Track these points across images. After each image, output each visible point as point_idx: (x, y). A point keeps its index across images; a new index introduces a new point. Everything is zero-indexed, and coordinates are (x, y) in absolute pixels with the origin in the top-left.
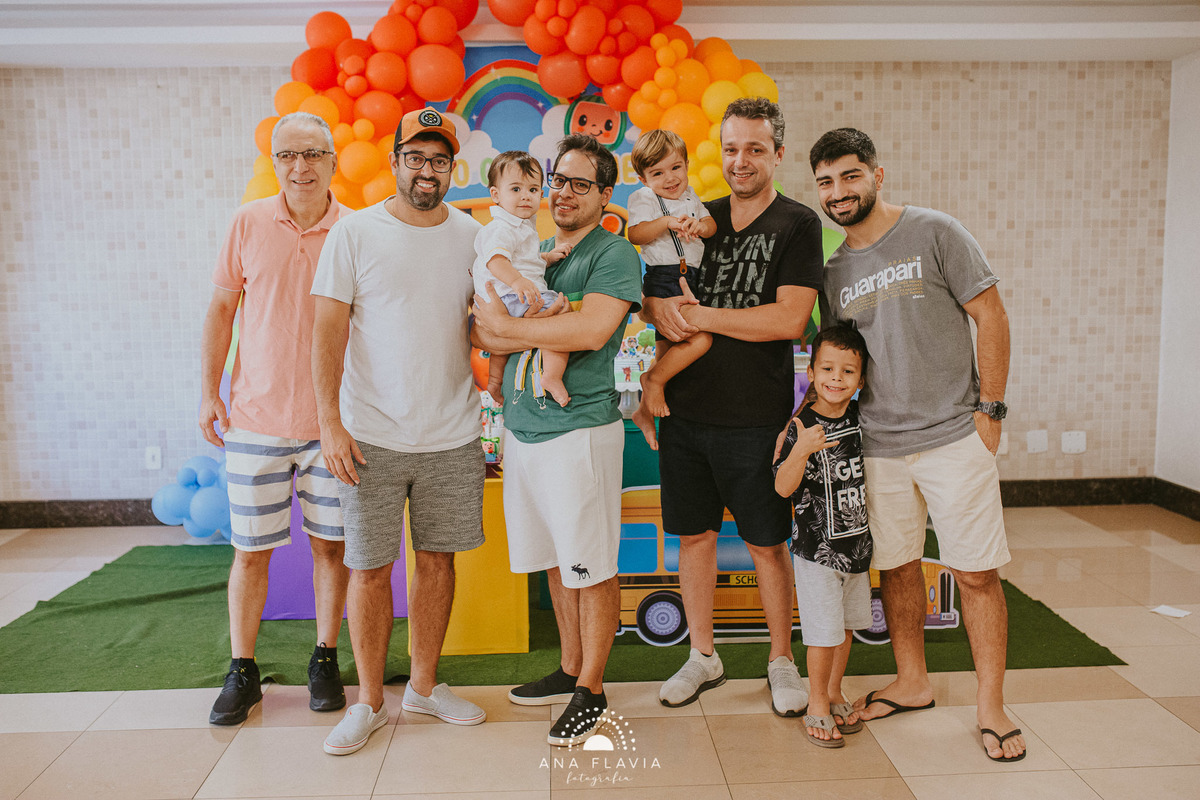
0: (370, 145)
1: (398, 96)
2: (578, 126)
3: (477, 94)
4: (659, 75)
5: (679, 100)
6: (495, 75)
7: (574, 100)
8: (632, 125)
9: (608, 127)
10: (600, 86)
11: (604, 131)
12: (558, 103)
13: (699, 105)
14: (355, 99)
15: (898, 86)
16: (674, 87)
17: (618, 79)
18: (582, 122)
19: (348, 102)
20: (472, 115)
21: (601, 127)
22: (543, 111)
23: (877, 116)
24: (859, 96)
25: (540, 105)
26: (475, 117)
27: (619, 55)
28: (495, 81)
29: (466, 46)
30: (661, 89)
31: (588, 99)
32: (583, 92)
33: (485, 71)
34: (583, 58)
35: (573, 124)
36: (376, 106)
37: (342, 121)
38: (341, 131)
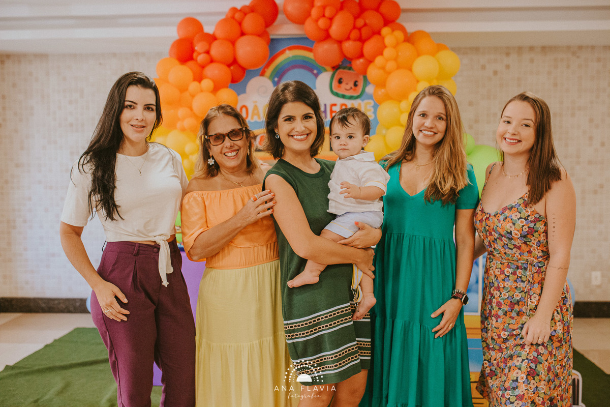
0: (211, 95)
1: (229, 66)
2: (337, 84)
3: (276, 67)
4: (387, 52)
5: (398, 68)
6: (289, 54)
7: (335, 68)
8: (370, 83)
9: (355, 85)
10: (350, 60)
11: (353, 87)
12: (326, 71)
13: (411, 70)
14: (203, 67)
15: (532, 61)
16: (396, 59)
17: (361, 55)
18: (340, 82)
19: (198, 69)
20: (274, 78)
21: (351, 85)
22: (316, 76)
23: (519, 79)
24: (508, 67)
25: (315, 72)
26: (276, 79)
27: (362, 40)
28: (289, 58)
29: (271, 37)
30: (387, 60)
31: (344, 68)
32: (341, 64)
33: (283, 52)
34: (340, 42)
35: (335, 83)
36: (215, 71)
37: (195, 80)
38: (194, 86)
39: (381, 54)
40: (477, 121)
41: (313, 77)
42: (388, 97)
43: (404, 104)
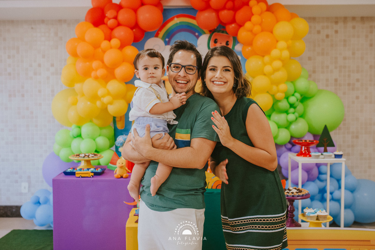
0: (119, 51)
1: (132, 28)
2: (213, 43)
3: (167, 31)
4: (254, 19)
5: (262, 31)
6: (177, 21)
7: (212, 32)
8: (238, 42)
9: (227, 44)
10: (225, 25)
12: (205, 33)
13: (272, 32)
14: (112, 29)
16: (260, 25)
17: (234, 21)
18: (215, 42)
19: (108, 31)
20: (166, 39)
22: (198, 37)
23: (345, 41)
24: (336, 32)
25: (197, 34)
26: (167, 40)
27: (235, 10)
28: (177, 24)
29: (164, 7)
30: (254, 25)
31: (219, 32)
32: (216, 28)
33: (172, 19)
34: (218, 11)
35: (212, 43)
36: (122, 32)
37: (105, 39)
38: (105, 44)
39: (250, 20)
40: (314, 72)
41: (195, 38)
42: (254, 53)
43: (267, 58)
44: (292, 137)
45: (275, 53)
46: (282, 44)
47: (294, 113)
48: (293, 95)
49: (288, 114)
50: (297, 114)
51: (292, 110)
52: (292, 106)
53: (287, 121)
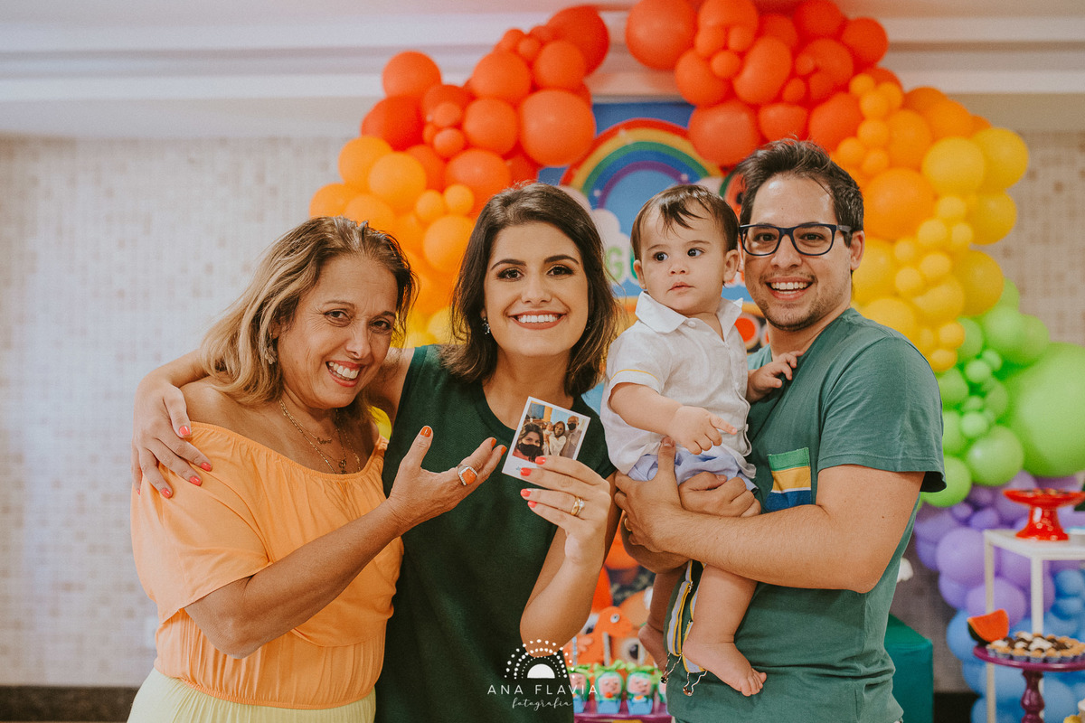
0: (466, 221)
1: (505, 157)
3: (600, 165)
4: (868, 130)
5: (892, 165)
6: (626, 138)
7: (728, 171)
12: (707, 174)
13: (918, 169)
14: (446, 160)
16: (886, 148)
19: (436, 164)
25: (683, 177)
26: (598, 193)
27: (809, 103)
28: (626, 146)
29: (595, 100)
30: (867, 148)
33: (612, 134)
34: (754, 108)
36: (476, 168)
37: (429, 187)
38: (428, 201)
39: (854, 134)
43: (904, 248)
44: (975, 486)
45: (929, 230)
46: (950, 205)
47: (981, 411)
48: (979, 357)
49: (962, 414)
50: (989, 414)
51: (975, 402)
52: (975, 389)
53: (962, 434)
